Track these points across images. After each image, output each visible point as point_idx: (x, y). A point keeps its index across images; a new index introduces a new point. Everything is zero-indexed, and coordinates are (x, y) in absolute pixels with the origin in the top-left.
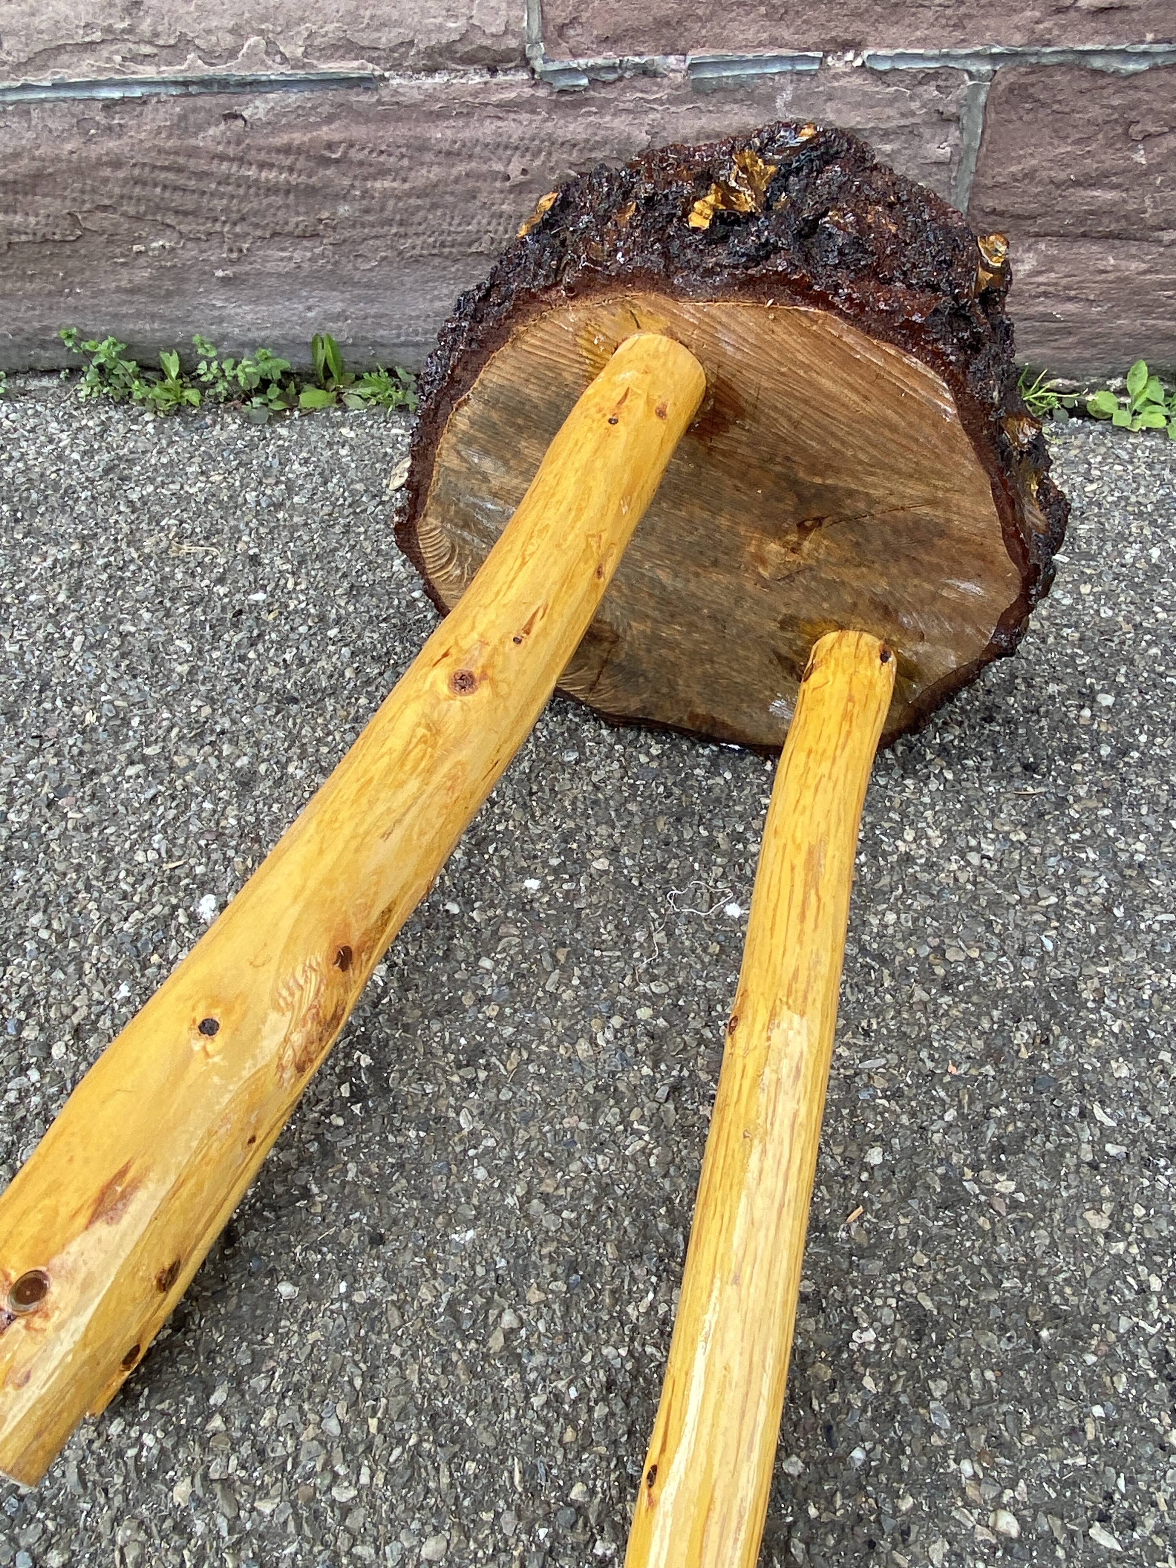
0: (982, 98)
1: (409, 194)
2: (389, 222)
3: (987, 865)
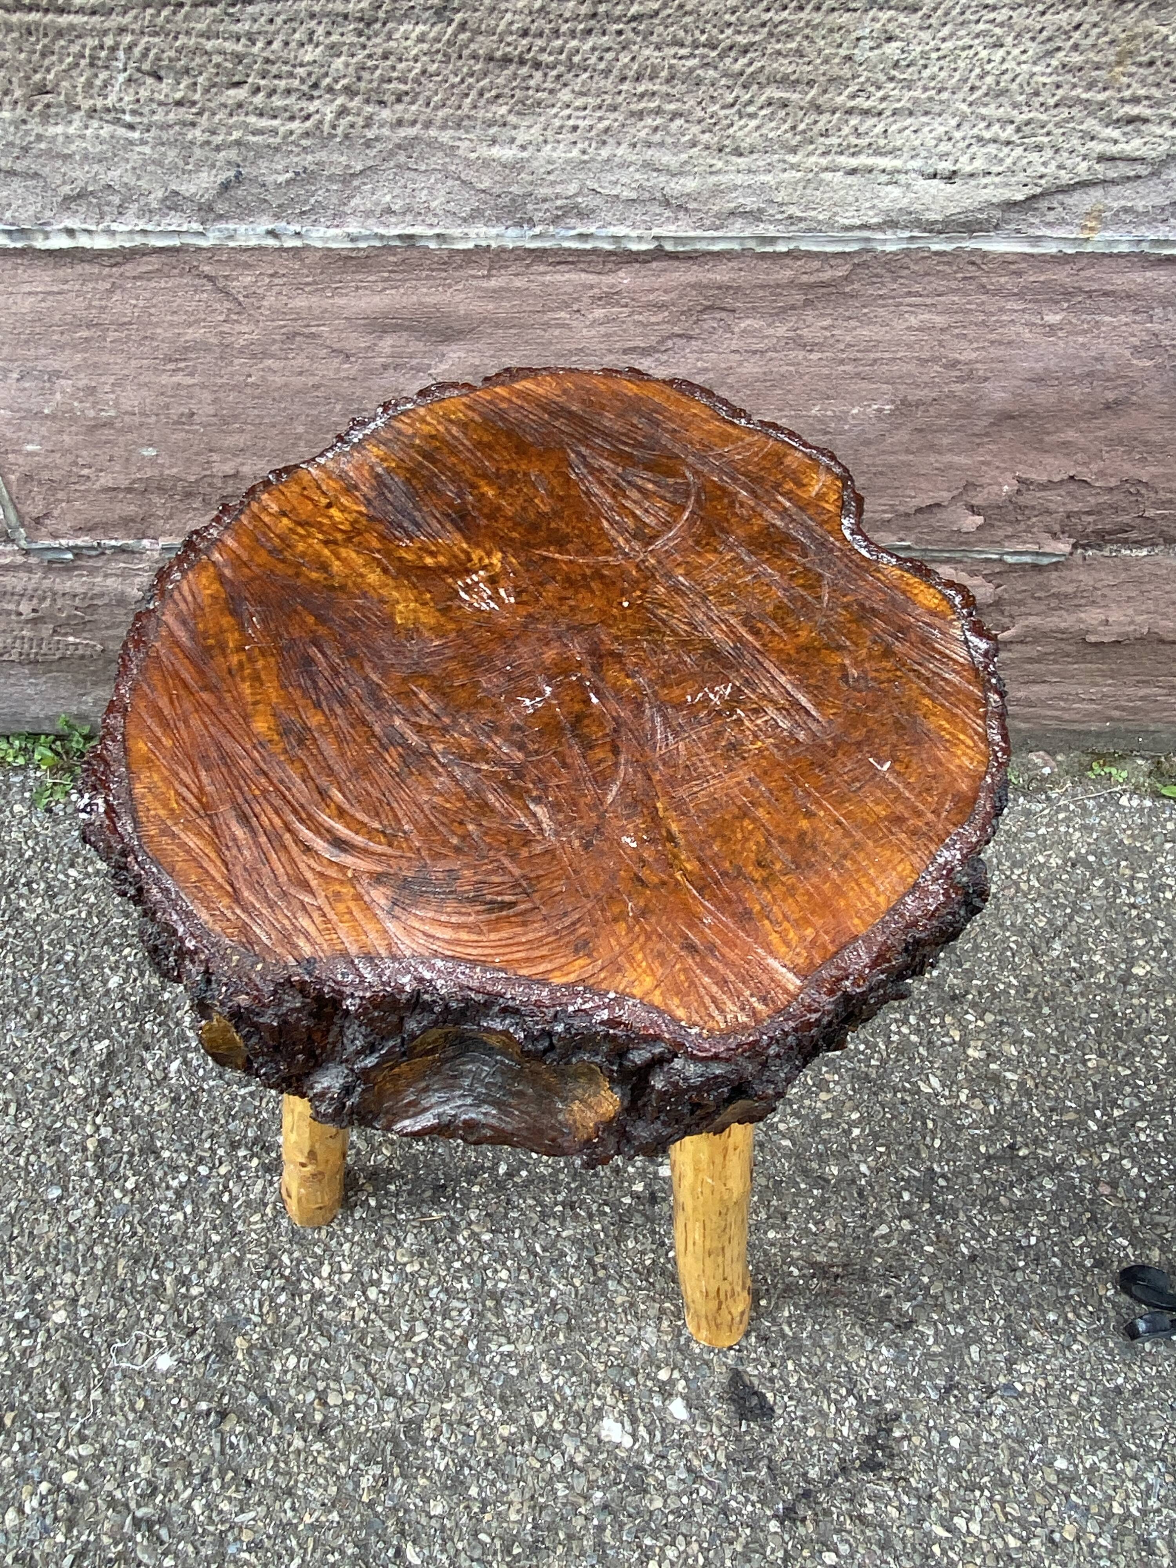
3: (381, 1301)
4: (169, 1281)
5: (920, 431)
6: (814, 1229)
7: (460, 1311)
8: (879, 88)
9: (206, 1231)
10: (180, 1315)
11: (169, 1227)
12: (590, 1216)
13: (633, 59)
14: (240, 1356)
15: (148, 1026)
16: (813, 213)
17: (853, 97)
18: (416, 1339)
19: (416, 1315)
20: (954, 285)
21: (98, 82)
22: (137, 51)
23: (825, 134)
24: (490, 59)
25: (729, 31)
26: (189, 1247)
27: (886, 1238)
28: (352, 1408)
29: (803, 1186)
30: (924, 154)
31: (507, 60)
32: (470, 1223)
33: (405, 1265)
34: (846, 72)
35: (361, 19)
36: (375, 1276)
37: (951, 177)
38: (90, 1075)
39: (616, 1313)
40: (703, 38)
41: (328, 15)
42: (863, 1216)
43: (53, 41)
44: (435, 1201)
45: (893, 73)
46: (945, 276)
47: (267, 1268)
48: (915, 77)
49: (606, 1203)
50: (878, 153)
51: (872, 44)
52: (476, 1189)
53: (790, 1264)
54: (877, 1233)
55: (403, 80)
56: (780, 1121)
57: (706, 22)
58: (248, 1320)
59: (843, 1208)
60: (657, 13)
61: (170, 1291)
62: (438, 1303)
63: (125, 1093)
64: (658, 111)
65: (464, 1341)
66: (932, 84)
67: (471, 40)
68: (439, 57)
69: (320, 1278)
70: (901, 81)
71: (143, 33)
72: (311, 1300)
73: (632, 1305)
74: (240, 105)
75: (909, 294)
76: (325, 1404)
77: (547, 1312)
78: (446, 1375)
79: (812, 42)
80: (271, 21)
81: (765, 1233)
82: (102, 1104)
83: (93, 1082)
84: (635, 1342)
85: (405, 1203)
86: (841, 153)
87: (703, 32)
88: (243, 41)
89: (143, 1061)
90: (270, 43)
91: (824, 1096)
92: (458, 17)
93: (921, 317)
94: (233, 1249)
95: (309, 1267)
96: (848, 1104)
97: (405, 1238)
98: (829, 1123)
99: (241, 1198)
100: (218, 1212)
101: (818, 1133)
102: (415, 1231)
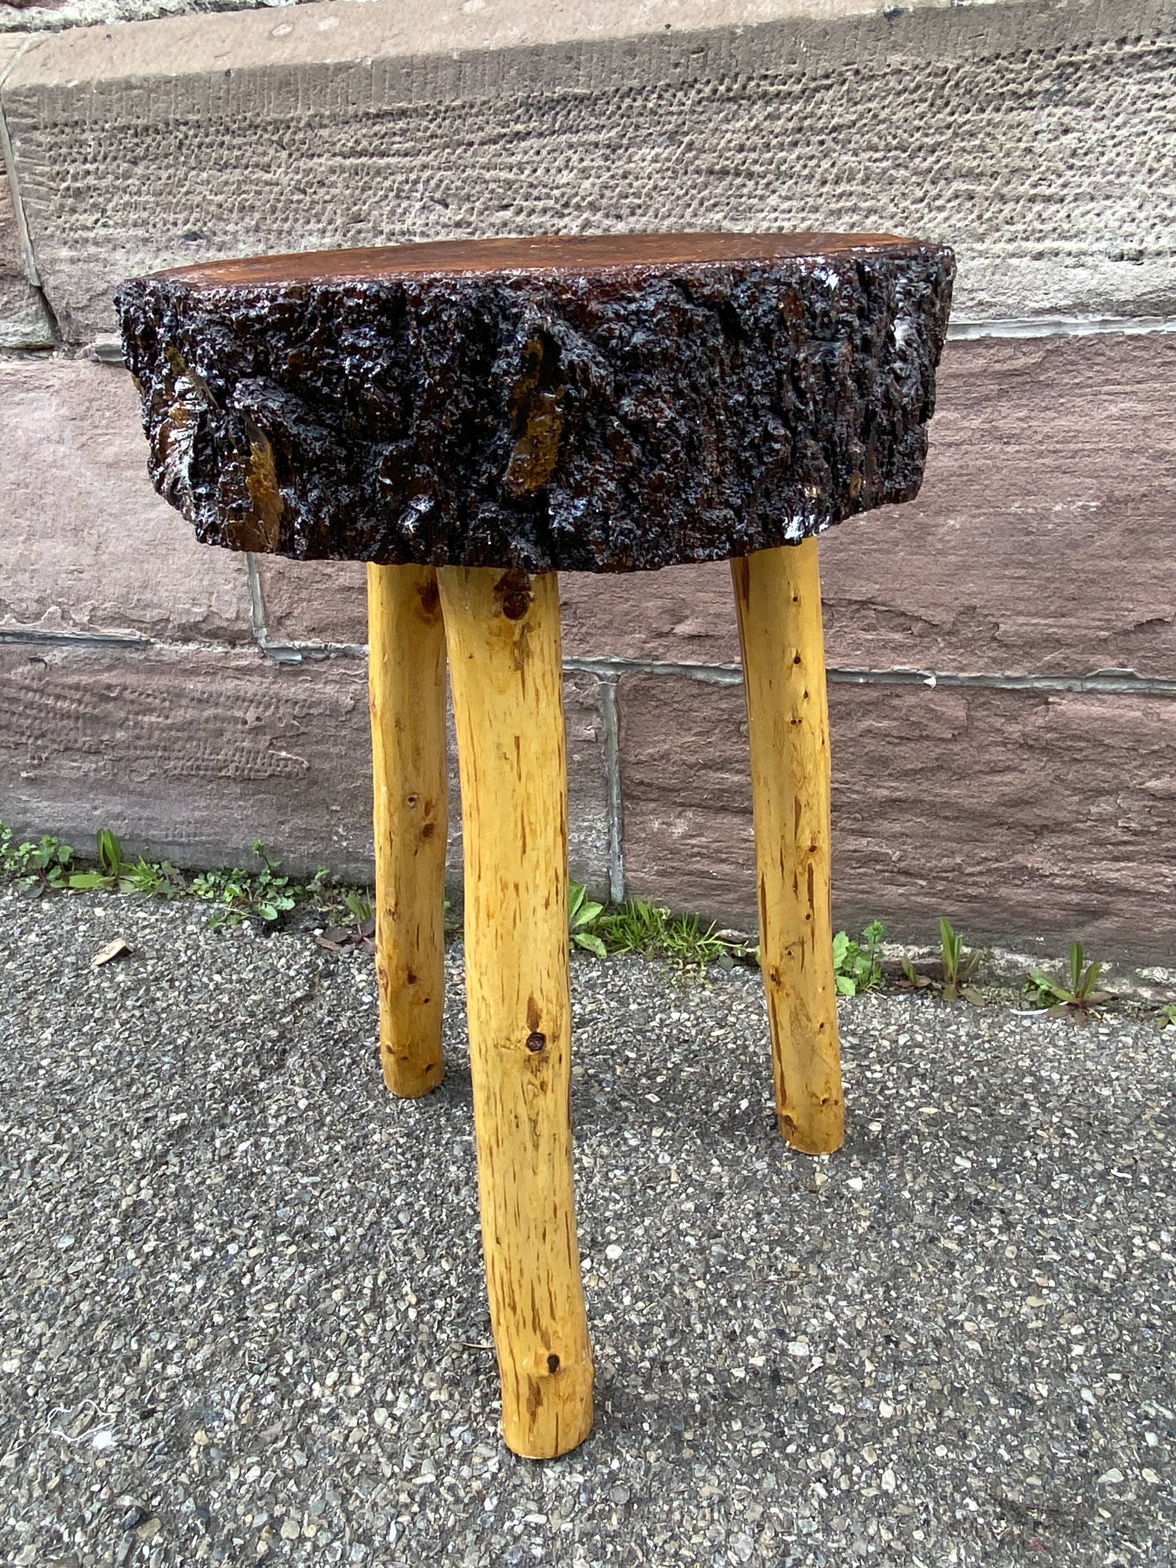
0: (612, 695)
1: (170, 728)
2: (156, 747)
3: (387, 1426)
4: (147, 1353)
5: (1132, 531)
6: (1006, 1457)
7: (485, 1460)
8: (1060, 176)
9: (209, 1311)
10: (142, 1393)
11: (171, 1298)
12: (686, 1382)
13: (833, 165)
14: (193, 1453)
15: (231, 1108)
16: (1003, 298)
17: (1035, 186)
18: (418, 1481)
19: (428, 1452)
20: (1153, 371)
21: (400, 210)
22: (433, 183)
23: (1010, 222)
24: (711, 172)
25: (917, 135)
26: (185, 1323)
27: (1121, 1489)
28: (308, 1546)
29: (994, 1401)
30: (1108, 235)
31: (725, 172)
33: (432, 1390)
34: (1027, 163)
35: (609, 146)
36: (390, 1397)
37: (1138, 257)
38: (154, 1141)
39: (699, 1507)
40: (895, 142)
41: (582, 144)
42: (1083, 1454)
43: (372, 179)
45: (1071, 161)
46: (1143, 362)
47: (264, 1361)
48: (1094, 163)
49: (710, 1371)
50: (1063, 237)
51: (1050, 136)
53: (965, 1495)
54: (1103, 1478)
55: (637, 195)
56: (968, 1319)
57: (898, 128)
58: (219, 1415)
59: (1052, 1437)
60: (854, 123)
61: (143, 1364)
62: (459, 1445)
63: (182, 1162)
64: (854, 209)
65: (480, 1498)
66: (1111, 169)
67: (696, 158)
68: (669, 173)
69: (322, 1385)
70: (1080, 168)
71: (439, 169)
72: (303, 1408)
73: (722, 1500)
74: (505, 224)
75: (1107, 382)
76: (276, 1536)
77: (603, 1485)
78: (445, 1533)
79: (994, 138)
80: (538, 153)
81: (932, 1448)
82: (154, 1170)
83: (154, 1147)
84: (718, 1549)
85: (452, 1323)
86: (1027, 239)
87: (895, 137)
88: (515, 170)
89: (213, 1138)
90: (535, 171)
91: (1032, 1301)
92: (686, 140)
93: (1123, 406)
94: (232, 1334)
95: (313, 1371)
96: (1068, 1316)
97: (440, 1361)
98: (1038, 1334)
99: (264, 1283)
100: (232, 1293)
101: (1021, 1342)
102: (454, 1356)
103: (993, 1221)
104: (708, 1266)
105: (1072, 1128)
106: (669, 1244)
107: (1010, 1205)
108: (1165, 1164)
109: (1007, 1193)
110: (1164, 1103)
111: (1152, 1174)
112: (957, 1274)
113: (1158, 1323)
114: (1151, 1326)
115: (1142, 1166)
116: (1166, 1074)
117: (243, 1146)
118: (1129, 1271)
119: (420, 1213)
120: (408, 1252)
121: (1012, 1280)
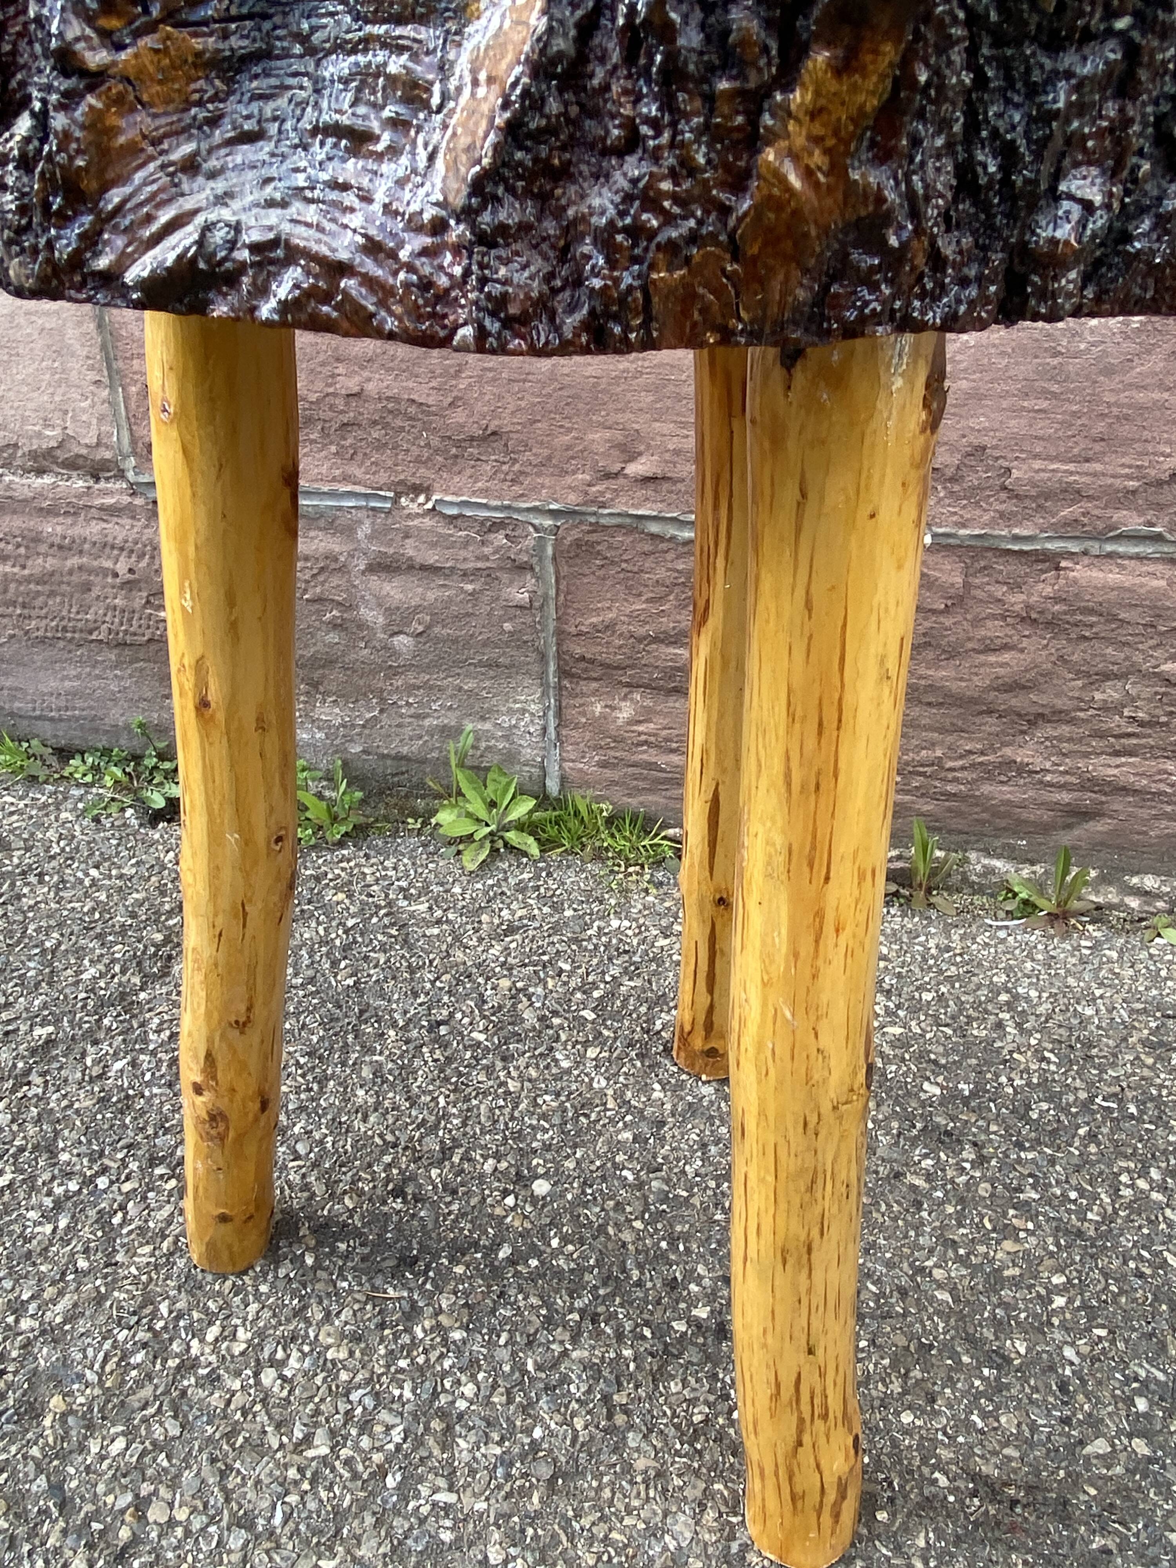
0: (550, 551)
1: (28, 580)
2: (14, 604)
3: (276, 1389)
6: (980, 1424)
7: (388, 1428)
9: (72, 1254)
11: (27, 1240)
12: (620, 1336)
14: (47, 1422)
15: (106, 1022)
18: (310, 1453)
19: (322, 1419)
26: (43, 1268)
27: (1106, 1459)
28: (179, 1532)
29: (966, 1359)
32: (439, 1311)
33: (328, 1348)
36: (280, 1354)
38: (15, 1058)
39: (632, 1483)
42: (1066, 1420)
44: (396, 1274)
47: (134, 1313)
49: (647, 1324)
52: (459, 1270)
53: (934, 1469)
54: (1088, 1449)
56: (937, 1266)
58: (80, 1377)
59: (1031, 1401)
62: (359, 1410)
63: (46, 1082)
65: (382, 1473)
69: (202, 1341)
72: (178, 1368)
73: (659, 1475)
76: (142, 1518)
77: (523, 1457)
78: (339, 1515)
81: (898, 1414)
82: (13, 1090)
83: (14, 1065)
84: (654, 1532)
85: (354, 1269)
89: (84, 1054)
91: (1008, 1245)
94: (98, 1282)
95: (191, 1325)
96: (1048, 1262)
97: (339, 1312)
98: (1016, 1283)
99: (137, 1223)
100: (99, 1234)
101: (997, 1292)
102: (356, 1307)
103: (965, 1154)
104: (647, 1204)
105: (1052, 1051)
106: (604, 1178)
107: (983, 1137)
108: (1154, 1092)
109: (980, 1123)
110: (1153, 1025)
111: (1140, 1103)
112: (924, 1214)
113: (1148, 1271)
114: (1140, 1275)
115: (1129, 1094)
116: (1154, 992)
117: (118, 1065)
118: (1115, 1212)
119: (321, 1142)
120: (306, 1187)
121: (986, 1221)
